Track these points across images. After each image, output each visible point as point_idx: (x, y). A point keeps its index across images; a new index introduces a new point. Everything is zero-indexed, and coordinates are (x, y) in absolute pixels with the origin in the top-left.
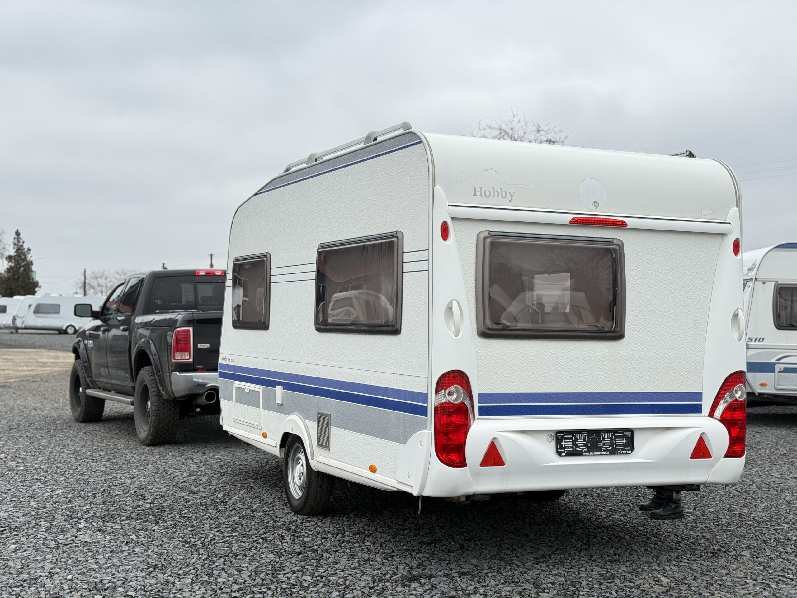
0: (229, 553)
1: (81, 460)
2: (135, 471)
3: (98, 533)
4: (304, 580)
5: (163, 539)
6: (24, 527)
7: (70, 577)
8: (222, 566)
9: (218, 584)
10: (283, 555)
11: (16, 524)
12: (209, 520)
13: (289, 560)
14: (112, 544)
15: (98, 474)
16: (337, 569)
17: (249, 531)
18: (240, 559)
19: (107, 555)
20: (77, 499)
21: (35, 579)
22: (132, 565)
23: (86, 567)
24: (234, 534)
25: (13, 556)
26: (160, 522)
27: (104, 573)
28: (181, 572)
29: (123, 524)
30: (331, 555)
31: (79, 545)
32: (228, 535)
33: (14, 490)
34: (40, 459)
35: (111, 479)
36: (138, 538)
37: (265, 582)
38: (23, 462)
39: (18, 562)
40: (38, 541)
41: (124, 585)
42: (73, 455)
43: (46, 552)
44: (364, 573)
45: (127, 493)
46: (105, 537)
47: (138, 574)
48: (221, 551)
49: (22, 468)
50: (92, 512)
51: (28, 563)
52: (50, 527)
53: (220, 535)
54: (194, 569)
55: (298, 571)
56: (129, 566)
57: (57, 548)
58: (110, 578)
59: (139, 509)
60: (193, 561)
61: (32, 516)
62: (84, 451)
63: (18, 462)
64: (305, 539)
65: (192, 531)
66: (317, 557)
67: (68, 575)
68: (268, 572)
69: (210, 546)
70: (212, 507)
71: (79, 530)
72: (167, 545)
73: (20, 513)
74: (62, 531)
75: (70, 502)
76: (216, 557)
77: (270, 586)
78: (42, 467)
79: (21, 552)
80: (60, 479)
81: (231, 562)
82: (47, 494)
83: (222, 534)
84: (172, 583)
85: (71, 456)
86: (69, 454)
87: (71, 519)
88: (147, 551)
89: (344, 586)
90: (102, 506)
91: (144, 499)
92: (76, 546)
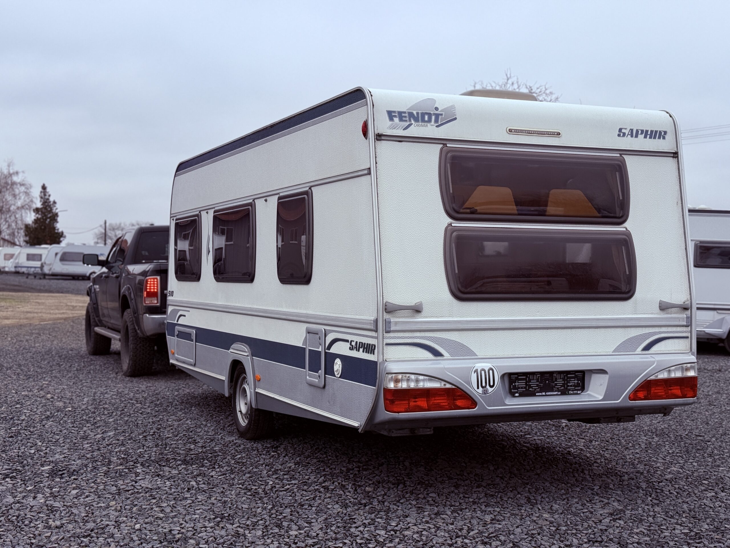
0: (294, 503)
1: (125, 401)
2: (181, 413)
3: (157, 478)
4: (379, 534)
5: (224, 486)
6: (82, 471)
7: (137, 526)
8: (289, 517)
9: (291, 537)
10: (350, 506)
11: (74, 467)
12: (264, 465)
13: (357, 512)
14: (173, 490)
15: (145, 416)
16: (409, 523)
17: (308, 479)
18: (306, 509)
19: (172, 503)
20: (129, 442)
21: (103, 529)
22: (198, 514)
23: (153, 516)
24: (293, 482)
25: (76, 503)
26: (216, 467)
27: (171, 523)
28: (248, 522)
29: (180, 469)
30: (398, 507)
31: (140, 491)
32: (287, 483)
33: (65, 431)
34: (86, 399)
35: (159, 421)
36: (198, 484)
37: (338, 536)
38: (70, 403)
39: (82, 509)
40: (99, 486)
41: (194, 537)
42: (117, 396)
43: (109, 498)
44: (438, 528)
45: (176, 436)
46: (165, 483)
47: (206, 524)
48: (286, 501)
49: (70, 409)
50: (146, 456)
51: (92, 510)
52: (108, 471)
53: (280, 482)
54: (262, 520)
55: (369, 524)
56: (195, 515)
57: (119, 494)
58: (179, 529)
59: (192, 452)
60: (259, 510)
61: (88, 458)
62: (126, 392)
63: (65, 403)
64: (367, 488)
65: (250, 477)
66: (385, 509)
67: (136, 524)
68: (339, 525)
69: (272, 494)
70: (264, 452)
71: (137, 474)
72: (229, 492)
73: (75, 456)
74: (121, 475)
75: (123, 445)
76: (282, 507)
77: (345, 541)
78: (89, 407)
79: (84, 498)
80: (109, 420)
81: (298, 513)
82: (99, 436)
83: (282, 482)
84: (243, 535)
85: (114, 397)
86: (113, 395)
87: (127, 463)
88: (210, 498)
89: (421, 543)
90: (155, 449)
91: (195, 442)
92: (138, 492)
